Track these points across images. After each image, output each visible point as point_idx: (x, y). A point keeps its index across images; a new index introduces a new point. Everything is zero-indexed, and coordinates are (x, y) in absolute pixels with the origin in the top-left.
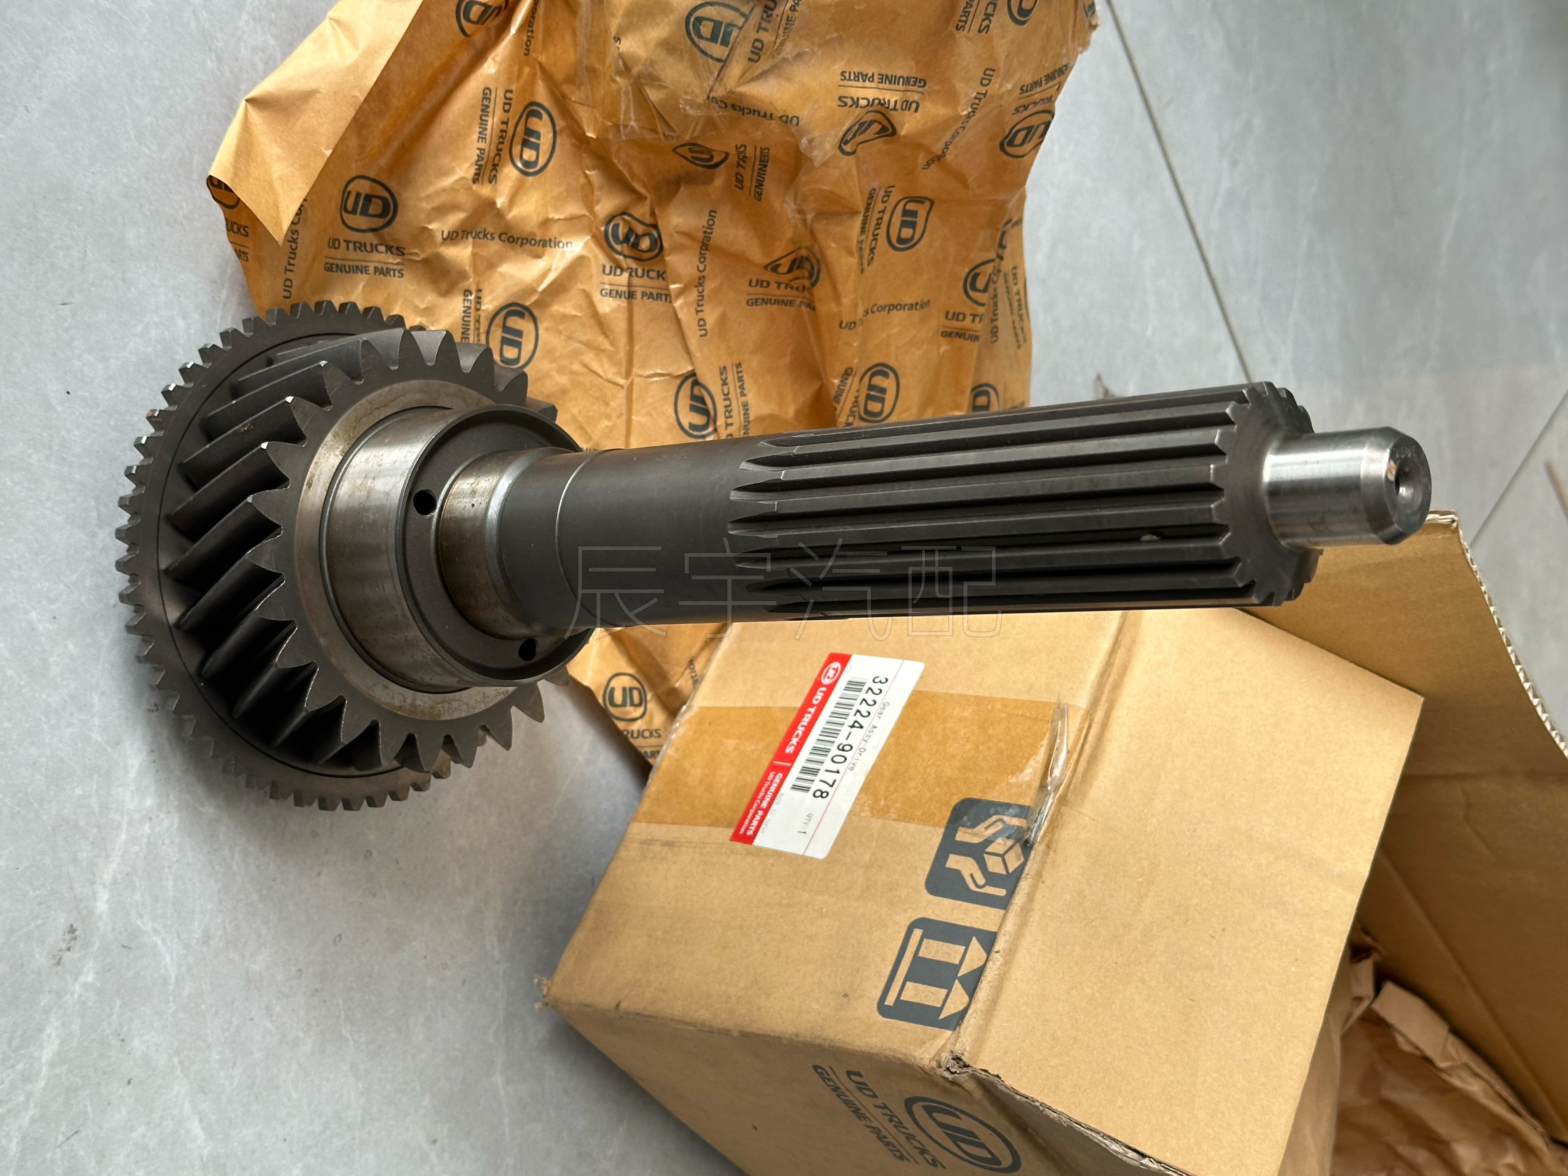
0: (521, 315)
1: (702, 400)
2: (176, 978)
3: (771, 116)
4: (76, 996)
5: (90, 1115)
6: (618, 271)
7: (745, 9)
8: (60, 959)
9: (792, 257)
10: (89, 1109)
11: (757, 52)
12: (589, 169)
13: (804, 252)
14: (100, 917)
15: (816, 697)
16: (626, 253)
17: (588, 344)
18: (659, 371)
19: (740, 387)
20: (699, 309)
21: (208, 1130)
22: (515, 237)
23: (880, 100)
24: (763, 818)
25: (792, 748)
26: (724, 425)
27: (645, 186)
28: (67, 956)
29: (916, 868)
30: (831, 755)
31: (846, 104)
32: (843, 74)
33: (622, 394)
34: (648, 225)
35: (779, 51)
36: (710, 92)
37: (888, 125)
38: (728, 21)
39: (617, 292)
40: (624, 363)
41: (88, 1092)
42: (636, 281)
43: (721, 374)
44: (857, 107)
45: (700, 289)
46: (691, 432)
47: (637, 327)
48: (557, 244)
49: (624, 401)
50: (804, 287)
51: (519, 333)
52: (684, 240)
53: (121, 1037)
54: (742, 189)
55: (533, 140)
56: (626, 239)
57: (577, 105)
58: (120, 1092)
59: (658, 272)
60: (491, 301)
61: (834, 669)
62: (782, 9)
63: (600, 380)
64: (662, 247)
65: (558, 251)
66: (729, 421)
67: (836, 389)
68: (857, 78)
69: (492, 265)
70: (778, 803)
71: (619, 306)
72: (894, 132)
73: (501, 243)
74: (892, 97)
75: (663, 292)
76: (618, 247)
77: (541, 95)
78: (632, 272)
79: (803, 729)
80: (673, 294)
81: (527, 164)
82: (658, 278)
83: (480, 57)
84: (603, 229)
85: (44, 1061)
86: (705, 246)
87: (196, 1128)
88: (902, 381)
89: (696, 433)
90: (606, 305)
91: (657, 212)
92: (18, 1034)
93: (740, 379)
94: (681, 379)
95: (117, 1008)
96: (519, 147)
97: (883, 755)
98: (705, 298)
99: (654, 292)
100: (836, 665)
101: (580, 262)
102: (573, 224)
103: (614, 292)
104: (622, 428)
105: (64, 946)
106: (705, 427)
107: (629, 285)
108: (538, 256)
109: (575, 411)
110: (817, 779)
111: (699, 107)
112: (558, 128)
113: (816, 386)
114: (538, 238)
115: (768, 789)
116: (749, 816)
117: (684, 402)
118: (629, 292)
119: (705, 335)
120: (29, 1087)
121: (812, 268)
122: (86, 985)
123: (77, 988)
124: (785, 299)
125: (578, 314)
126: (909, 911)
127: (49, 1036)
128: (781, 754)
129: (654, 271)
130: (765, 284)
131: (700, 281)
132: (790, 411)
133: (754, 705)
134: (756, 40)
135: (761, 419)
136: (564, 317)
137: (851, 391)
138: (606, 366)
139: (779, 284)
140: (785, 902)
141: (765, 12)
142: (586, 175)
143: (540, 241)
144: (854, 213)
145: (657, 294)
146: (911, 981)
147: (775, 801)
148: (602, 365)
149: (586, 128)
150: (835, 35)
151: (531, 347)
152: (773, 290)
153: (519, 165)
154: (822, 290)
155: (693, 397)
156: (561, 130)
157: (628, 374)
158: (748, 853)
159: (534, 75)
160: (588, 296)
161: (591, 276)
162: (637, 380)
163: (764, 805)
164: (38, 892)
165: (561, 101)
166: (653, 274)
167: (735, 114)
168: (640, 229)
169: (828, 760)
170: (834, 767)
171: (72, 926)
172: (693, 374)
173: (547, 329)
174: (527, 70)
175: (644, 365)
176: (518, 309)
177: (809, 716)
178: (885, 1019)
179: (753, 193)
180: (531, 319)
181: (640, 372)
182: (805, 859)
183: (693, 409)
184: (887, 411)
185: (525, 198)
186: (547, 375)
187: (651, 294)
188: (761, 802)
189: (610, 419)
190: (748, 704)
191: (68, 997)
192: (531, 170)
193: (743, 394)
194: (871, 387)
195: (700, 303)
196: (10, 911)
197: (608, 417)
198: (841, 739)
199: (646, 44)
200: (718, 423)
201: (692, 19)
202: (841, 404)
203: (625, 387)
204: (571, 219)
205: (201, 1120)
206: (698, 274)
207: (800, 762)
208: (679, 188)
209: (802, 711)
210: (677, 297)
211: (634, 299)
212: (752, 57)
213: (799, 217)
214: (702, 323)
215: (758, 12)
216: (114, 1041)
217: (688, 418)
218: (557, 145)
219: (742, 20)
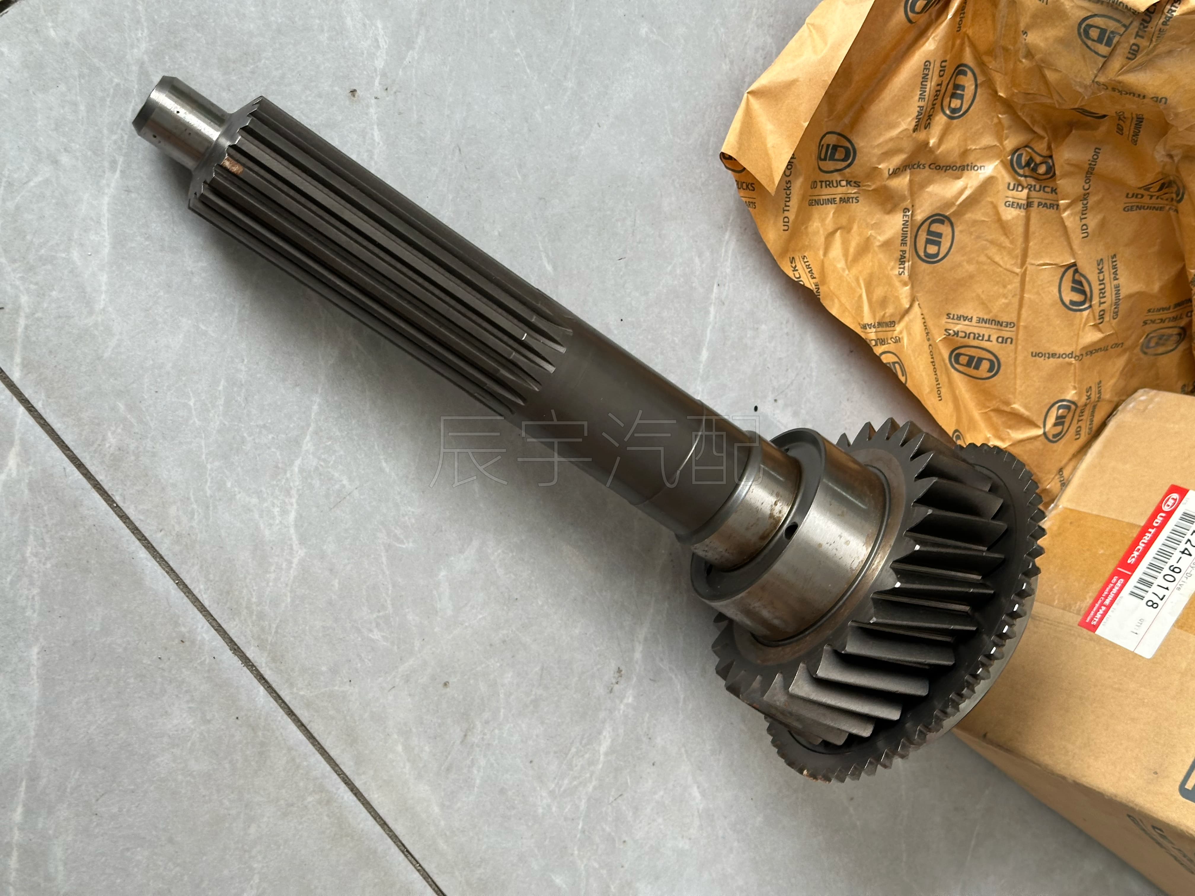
0: (942, 222)
1: (1080, 283)
2: (684, 699)
3: (1144, 97)
4: (621, 712)
5: (630, 784)
6: (1020, 188)
7: (1127, 22)
8: (612, 689)
9: (1162, 181)
10: (629, 781)
11: (1134, 52)
12: (1000, 114)
13: (1171, 178)
14: (637, 662)
15: (1156, 520)
16: (1027, 174)
17: (992, 242)
18: (1048, 262)
19: (1114, 273)
20: (1083, 217)
21: (703, 794)
22: (941, 165)
24: (1105, 613)
25: (1134, 560)
26: (1098, 304)
27: (1044, 129)
28: (616, 687)
30: (1164, 572)
33: (1017, 280)
34: (1045, 157)
35: (1153, 50)
36: (1096, 77)
38: (1112, 29)
39: (1018, 204)
40: (1020, 257)
41: (628, 770)
42: (1034, 194)
43: (1099, 265)
45: (1085, 202)
46: (1071, 306)
47: (1032, 228)
48: (972, 168)
49: (1018, 285)
50: (1172, 199)
51: (940, 235)
52: (1072, 169)
53: (649, 736)
54: (1122, 134)
55: (959, 92)
56: (1028, 164)
57: (992, 71)
58: (648, 770)
59: (1052, 188)
60: (922, 212)
61: (1173, 499)
62: (1156, 23)
63: (1001, 269)
64: (1054, 174)
65: (973, 173)
66: (1103, 300)
67: (1192, 276)
69: (923, 186)
70: (1118, 604)
71: (1019, 214)
73: (930, 171)
75: (1055, 203)
76: (1021, 172)
77: (968, 58)
78: (1030, 187)
79: (1143, 545)
80: (1061, 207)
81: (954, 111)
82: (1052, 193)
83: (922, 34)
84: (1009, 158)
85: (601, 752)
86: (1090, 173)
87: (695, 792)
89: (1074, 308)
90: (1010, 214)
91: (1053, 146)
92: (586, 736)
93: (1115, 267)
94: (1066, 267)
95: (646, 719)
96: (948, 99)
98: (1089, 208)
100: (1175, 496)
101: (990, 181)
102: (988, 152)
103: (1016, 204)
104: (1016, 305)
105: (614, 681)
106: (1083, 303)
107: (1028, 197)
108: (959, 178)
109: (980, 291)
110: (1150, 590)
111: (1086, 87)
112: (979, 82)
113: (1180, 266)
114: (958, 165)
115: (1111, 590)
116: (1095, 609)
117: (1067, 284)
118: (1028, 203)
119: (1087, 237)
120: (592, 768)
121: (1179, 189)
122: (627, 705)
123: (622, 707)
124: (1157, 206)
125: (986, 220)
127: (605, 737)
128: (1123, 563)
129: (1049, 187)
130: (1140, 196)
131: (1085, 197)
132: (1156, 287)
133: (1107, 515)
134: (1134, 44)
135: (1130, 296)
136: (975, 222)
138: (1006, 259)
139: (1151, 197)
140: (1116, 686)
141: (1141, 24)
142: (998, 117)
143: (960, 167)
145: (1050, 204)
147: (1116, 601)
148: (1002, 258)
149: (998, 89)
151: (949, 244)
152: (1146, 200)
153: (948, 112)
154: (1185, 206)
155: (1074, 281)
156: (981, 84)
157: (1023, 263)
158: (1091, 639)
159: (962, 44)
160: (995, 207)
161: (998, 192)
162: (1030, 268)
163: (1107, 602)
164: (598, 648)
165: (982, 64)
166: (1048, 190)
167: (1116, 94)
168: (1038, 159)
169: (1160, 576)
170: (1165, 584)
171: (619, 668)
172: (1074, 265)
173: (961, 232)
174: (958, 42)
175: (1037, 255)
176: (940, 217)
177: (1150, 535)
178: (1184, 800)
179: (1130, 139)
180: (949, 225)
181: (1033, 262)
182: (1134, 655)
183: (1073, 289)
185: (950, 137)
186: (960, 265)
187: (1045, 204)
188: (1104, 601)
189: (1006, 298)
190: (1102, 514)
191: (617, 712)
192: (957, 115)
193: (1116, 279)
195: (1084, 212)
196: (581, 661)
197: (1005, 296)
198: (1172, 561)
199: (1046, 39)
200: (1093, 303)
201: (1083, 26)
203: (1020, 274)
204: (985, 149)
205: (698, 787)
206: (1084, 192)
207: (1138, 574)
208: (1071, 131)
209: (1144, 531)
210: (1065, 210)
211: (1032, 208)
212: (1130, 56)
213: (1167, 160)
214: (1085, 227)
215: (1136, 23)
216: (645, 739)
217: (1069, 296)
218: (977, 94)
219: (1123, 29)
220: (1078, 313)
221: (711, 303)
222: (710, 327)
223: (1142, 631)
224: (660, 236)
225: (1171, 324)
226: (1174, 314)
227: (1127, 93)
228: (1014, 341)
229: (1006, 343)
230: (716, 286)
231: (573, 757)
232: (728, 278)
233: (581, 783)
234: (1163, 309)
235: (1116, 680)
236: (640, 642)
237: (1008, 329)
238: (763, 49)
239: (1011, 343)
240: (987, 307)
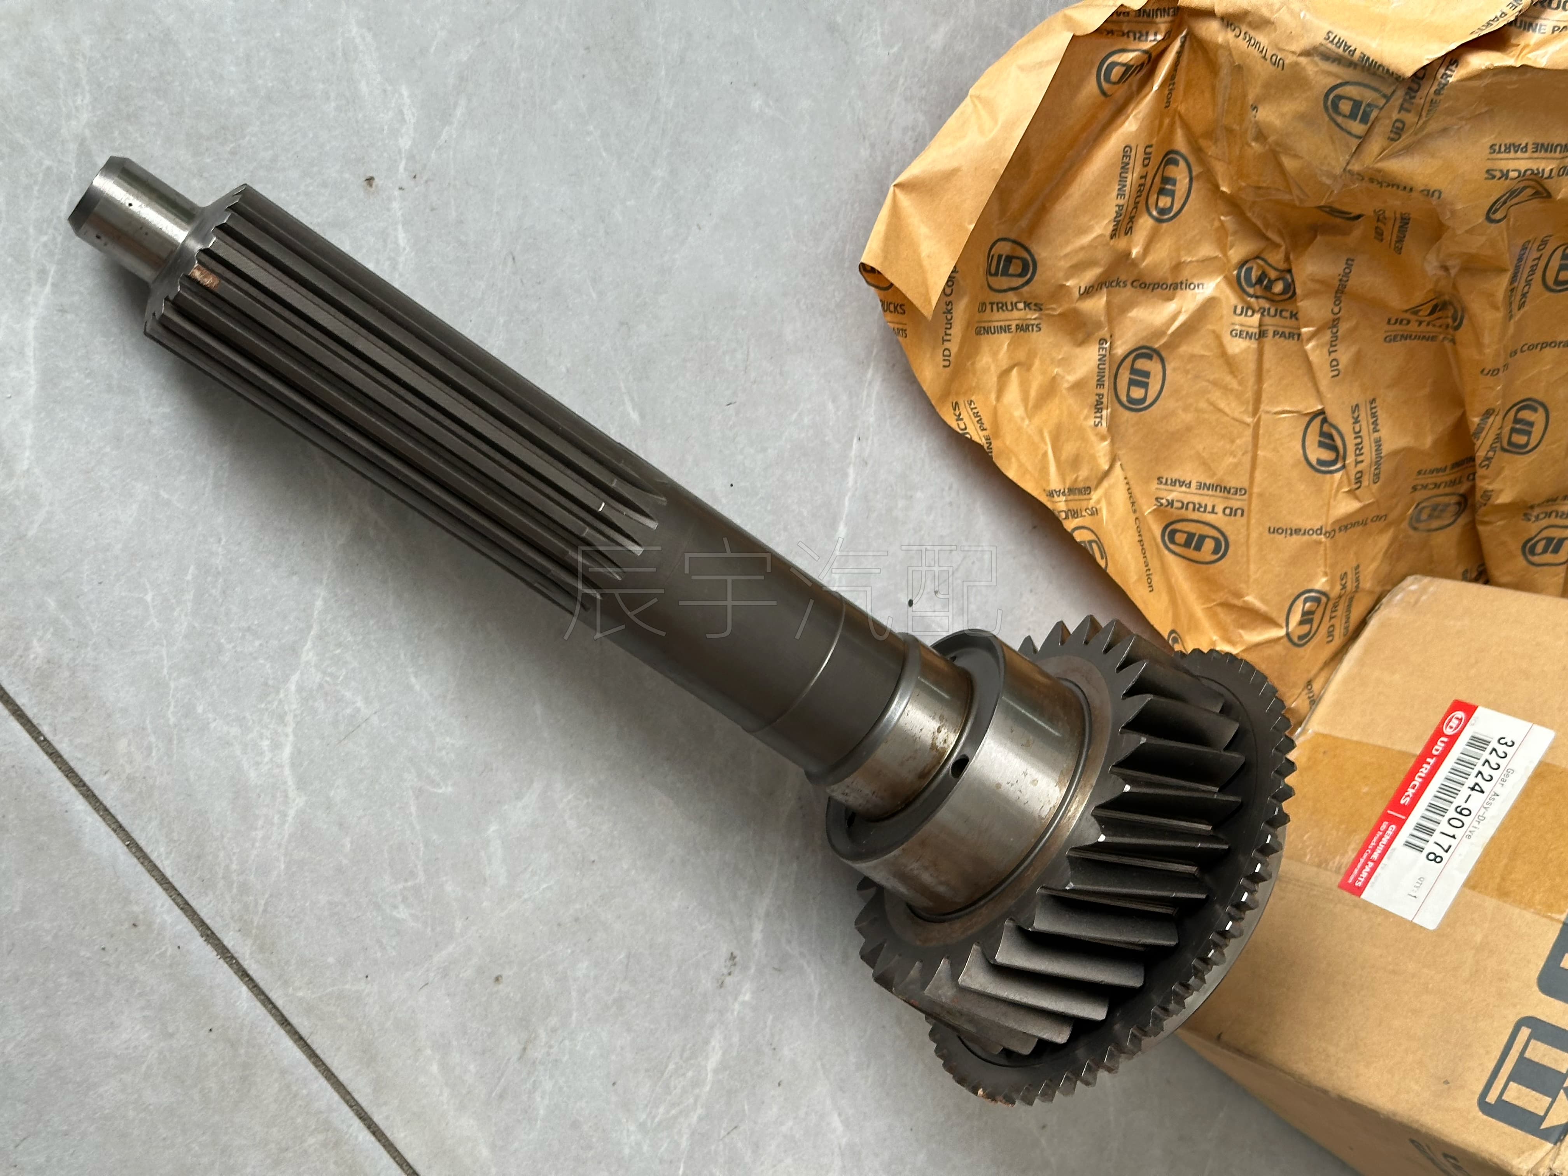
0: (1149, 357)
1: (1331, 437)
2: (819, 994)
3: (1411, 190)
4: (736, 1013)
5: (747, 1112)
6: (1250, 313)
7: (1388, 91)
8: (723, 983)
9: (1435, 302)
10: (746, 1107)
11: (1398, 131)
12: (1223, 215)
13: (1447, 298)
14: (756, 946)
15: (1436, 747)
16: (1259, 294)
17: (1215, 383)
18: (1288, 409)
19: (1373, 423)
20: (1332, 349)
21: (846, 1124)
22: (1148, 283)
23: (1532, 170)
24: (1373, 870)
25: (1408, 799)
26: (1354, 463)
27: (1280, 234)
28: (728, 980)
29: (1529, 962)
30: (1448, 815)
31: (1494, 177)
32: (1491, 147)
33: (1249, 432)
34: (1282, 271)
35: (1422, 128)
36: (1348, 164)
37: (1540, 189)
38: (1369, 101)
39: (1247, 333)
40: (1251, 403)
41: (745, 1093)
42: (1267, 320)
43: (1353, 412)
44: (1507, 178)
45: (1335, 330)
46: (1318, 467)
47: (1267, 365)
48: (1188, 286)
49: (1250, 439)
50: (1447, 326)
51: (1147, 374)
52: (1317, 286)
53: (773, 1047)
54: (1382, 241)
55: (1168, 187)
56: (1260, 281)
57: (1213, 160)
58: (772, 1093)
59: (1291, 313)
60: (1122, 344)
61: (1457, 718)
62: (1426, 92)
63: (1227, 419)
64: (1294, 293)
65: (1189, 293)
66: (1360, 458)
67: (1476, 426)
68: (1508, 149)
69: (1124, 309)
70: (1389, 858)
71: (1249, 347)
72: (1549, 195)
73: (1133, 289)
74: (1546, 165)
75: (1296, 331)
76: (1251, 291)
77: (1180, 143)
78: (1263, 311)
79: (1420, 780)
80: (1304, 337)
81: (1162, 211)
82: (1291, 318)
83: (1120, 111)
84: (1235, 272)
85: (709, 1068)
86: (1340, 291)
87: (836, 1122)
88: (1553, 415)
89: (1323, 469)
90: (1237, 346)
91: (1291, 257)
92: (688, 1047)
93: (1374, 415)
94: (1311, 416)
95: (769, 1023)
96: (1156, 196)
97: (1503, 828)
98: (1339, 338)
99: (1287, 331)
100: (1460, 714)
101: (1210, 303)
102: (1207, 265)
103: (1245, 333)
104: (1247, 466)
105: (725, 971)
106: (1334, 462)
107: (1260, 325)
108: (1170, 299)
109: (1200, 447)
110: (1432, 839)
111: (1335, 178)
112: (1194, 174)
113: (1458, 413)
114: (1169, 283)
115: (1380, 840)
116: (1359, 866)
117: (1313, 437)
118: (1260, 332)
119: (1337, 375)
120: (697, 1091)
121: (1456, 311)
122: (744, 1003)
123: (737, 1006)
124: (1427, 335)
125: (1206, 353)
126: (1518, 1007)
127: (714, 1048)
128: (1395, 804)
129: (1287, 311)
130: (1405, 322)
131: (1334, 323)
132: (1428, 441)
133: (1371, 741)
134: (1397, 121)
135: (1395, 453)
136: (1192, 357)
137: (1493, 429)
138: (1233, 405)
139: (1420, 323)
140: (1391, 967)
141: (1407, 94)
142: (1220, 220)
143: (1171, 285)
144: (1502, 270)
145: (1289, 334)
146: (1514, 1081)
147: (1387, 854)
148: (1229, 404)
149: (1220, 182)
150: (1486, 109)
151: (1158, 387)
152: (1413, 327)
153: (1155, 213)
154: (1464, 334)
155: (1322, 434)
156: (1197, 176)
157: (1256, 411)
158: (1356, 906)
159: (1172, 125)
160: (1218, 337)
161: (1222, 317)
162: (1264, 417)
163: (1375, 856)
164: (704, 927)
165: (1198, 151)
166: (1286, 314)
167: (1374, 186)
168: (1273, 274)
169: (1444, 821)
170: (1451, 831)
171: (732, 954)
172: (1322, 412)
173: (1174, 369)
174: (1167, 121)
175: (1274, 400)
176: (1147, 351)
177: (1428, 767)
178: (1485, 1117)
179: (1392, 246)
180: (1159, 361)
181: (1268, 408)
182: (1414, 926)
183: (1321, 444)
184: (1533, 443)
185: (1159, 245)
186: (1173, 413)
187: (1283, 333)
188: (1372, 853)
189: (1235, 456)
190: (1365, 740)
191: (729, 1014)
192: (1166, 217)
193: (1376, 430)
194: (1516, 421)
195: (1334, 343)
196: (681, 944)
197: (1233, 454)
198: (1459, 801)
199: (1283, 115)
200: (1347, 462)
201: (1331, 97)
202: (1480, 441)
203: (1252, 425)
204: (1204, 261)
205: (840, 1115)
206: (1331, 316)
207: (1415, 818)
208: (1315, 237)
209: (1421, 761)
210: (1309, 340)
211: (1265, 339)
212: (1392, 136)
213: (1441, 273)
214: (1334, 363)
215: (1400, 93)
216: (767, 1050)
217: (1316, 454)
218: (1192, 191)
219: (1383, 101)
220: (1328, 476)
221: (850, 464)
222: (849, 494)
223: (1422, 893)
224: (781, 374)
225: (1448, 490)
226: (1452, 477)
227: (1388, 185)
228: (1245, 514)
229: (1235, 515)
230: (855, 440)
231: (671, 1077)
232: (871, 429)
233: (681, 1112)
234: (1438, 470)
235: (1390, 959)
236: (759, 919)
237: (1237, 497)
238: (913, 129)
239: (1242, 515)
240: (1210, 468)
